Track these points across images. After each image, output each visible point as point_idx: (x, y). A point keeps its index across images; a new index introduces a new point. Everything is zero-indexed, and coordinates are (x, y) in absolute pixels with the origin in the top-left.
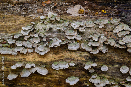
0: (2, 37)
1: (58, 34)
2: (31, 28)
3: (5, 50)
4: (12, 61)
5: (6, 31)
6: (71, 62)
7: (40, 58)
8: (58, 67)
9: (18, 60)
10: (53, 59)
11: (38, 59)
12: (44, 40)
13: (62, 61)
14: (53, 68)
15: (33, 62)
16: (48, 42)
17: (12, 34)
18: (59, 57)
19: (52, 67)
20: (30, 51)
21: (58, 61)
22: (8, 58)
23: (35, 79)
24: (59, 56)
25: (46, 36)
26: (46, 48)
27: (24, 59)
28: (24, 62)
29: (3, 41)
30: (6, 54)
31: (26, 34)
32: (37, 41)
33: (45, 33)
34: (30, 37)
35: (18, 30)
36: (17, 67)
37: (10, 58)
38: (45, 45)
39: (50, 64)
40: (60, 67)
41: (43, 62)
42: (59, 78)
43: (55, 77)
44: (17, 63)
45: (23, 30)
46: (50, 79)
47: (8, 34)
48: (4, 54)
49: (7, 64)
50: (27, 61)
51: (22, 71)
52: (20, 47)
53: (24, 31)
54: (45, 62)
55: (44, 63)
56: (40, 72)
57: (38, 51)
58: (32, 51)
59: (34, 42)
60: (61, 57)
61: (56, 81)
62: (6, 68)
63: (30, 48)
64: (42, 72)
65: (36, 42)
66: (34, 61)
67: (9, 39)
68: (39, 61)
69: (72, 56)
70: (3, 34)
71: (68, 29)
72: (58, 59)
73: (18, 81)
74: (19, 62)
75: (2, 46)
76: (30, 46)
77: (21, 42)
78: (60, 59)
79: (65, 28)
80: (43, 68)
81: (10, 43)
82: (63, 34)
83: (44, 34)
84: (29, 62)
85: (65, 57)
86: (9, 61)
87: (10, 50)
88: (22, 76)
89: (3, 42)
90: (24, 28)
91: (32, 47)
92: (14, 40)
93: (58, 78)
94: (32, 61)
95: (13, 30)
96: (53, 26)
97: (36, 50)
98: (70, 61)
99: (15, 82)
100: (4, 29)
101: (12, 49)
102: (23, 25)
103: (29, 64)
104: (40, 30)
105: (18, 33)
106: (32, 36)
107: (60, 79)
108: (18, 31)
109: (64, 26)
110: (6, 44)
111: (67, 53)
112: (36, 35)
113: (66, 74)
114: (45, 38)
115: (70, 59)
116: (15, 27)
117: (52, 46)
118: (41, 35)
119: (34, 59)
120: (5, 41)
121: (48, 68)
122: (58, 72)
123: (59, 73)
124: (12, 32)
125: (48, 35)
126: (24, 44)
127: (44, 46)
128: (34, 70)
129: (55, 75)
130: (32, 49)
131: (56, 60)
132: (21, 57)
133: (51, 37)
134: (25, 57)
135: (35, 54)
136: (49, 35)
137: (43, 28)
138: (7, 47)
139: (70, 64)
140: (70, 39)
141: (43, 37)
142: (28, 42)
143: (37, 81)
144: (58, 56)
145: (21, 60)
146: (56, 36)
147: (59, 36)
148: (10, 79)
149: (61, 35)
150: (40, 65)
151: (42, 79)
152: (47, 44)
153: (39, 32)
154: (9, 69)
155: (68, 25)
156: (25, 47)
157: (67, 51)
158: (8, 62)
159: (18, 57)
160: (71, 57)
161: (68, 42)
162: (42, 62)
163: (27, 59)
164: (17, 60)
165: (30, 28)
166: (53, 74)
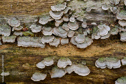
0: (22, 20)
1: (104, 16)
2: (65, 8)
3: (27, 41)
4: (38, 55)
5: (27, 12)
6: (123, 58)
7: (78, 51)
8: (105, 65)
9: (47, 55)
10: (97, 54)
11: (75, 53)
12: (84, 26)
13: (110, 56)
14: (98, 67)
15: (68, 57)
16: (90, 29)
17: (36, 16)
18: (105, 51)
19: (96, 65)
20: (64, 41)
21: (104, 56)
22: (31, 51)
23: (70, 79)
24: (106, 49)
25: (86, 20)
26: (87, 39)
27: (55, 53)
28: (54, 57)
29: (24, 27)
30: (28, 47)
31: (58, 18)
32: (73, 28)
33: (85, 15)
34: (64, 22)
35: (44, 10)
36: (46, 66)
37: (35, 52)
38: (85, 33)
39: (92, 60)
40: (108, 65)
41: (83, 57)
42: (105, 78)
43: (99, 78)
44: (44, 59)
45: (53, 12)
46: (91, 79)
47: (31, 17)
48: (26, 47)
49: (31, 60)
50: (59, 55)
51: (53, 70)
52: (49, 37)
53: (55, 12)
54: (86, 57)
55: (84, 59)
56: (78, 72)
57: (76, 42)
58: (66, 43)
59: (70, 29)
60: (109, 51)
61: (100, 82)
62: (30, 65)
63: (64, 37)
64: (82, 72)
65: (73, 30)
66: (69, 55)
67: (31, 23)
68: (77, 55)
69: (125, 49)
70: (22, 15)
71: (119, 8)
72: (105, 53)
73: (46, 82)
74: (48, 56)
75: (23, 35)
76: (63, 35)
77: (50, 28)
78: (107, 53)
79: (115, 8)
80: (82, 66)
81: (34, 31)
82: (112, 16)
83: (83, 16)
84: (63, 57)
85: (114, 51)
86: (32, 55)
87: (34, 40)
88: (52, 77)
89: (24, 29)
90: (53, 8)
91: (66, 37)
92: (40, 27)
93: (103, 78)
94: (66, 55)
95: (37, 11)
96: (96, 3)
97: (72, 41)
98: (122, 56)
99: (43, 82)
100: (24, 9)
101: (38, 39)
102: (51, 2)
103: (63, 60)
104: (77, 10)
105: (45, 14)
106: (66, 20)
107: (106, 80)
108: (45, 12)
109: (113, 3)
110: (28, 32)
111: (118, 46)
112: (72, 19)
113: (115, 73)
114: (85, 22)
115: (122, 53)
116: (39, 6)
117: (97, 38)
118: (79, 18)
119: (69, 52)
120: (26, 26)
121: (90, 65)
122: (103, 71)
123: (105, 73)
124: (36, 13)
125: (89, 17)
126: (55, 32)
127: (84, 35)
128: (71, 69)
129: (99, 74)
130: (66, 39)
131: (101, 54)
132: (50, 50)
133: (93, 20)
134: (57, 50)
135: (70, 46)
136: (91, 17)
137: (82, 7)
138: (30, 35)
139: (122, 62)
140: (123, 26)
141: (82, 22)
142: (60, 29)
143: (72, 82)
144: (104, 49)
145: (50, 54)
146: (100, 19)
147: (106, 19)
148: (36, 81)
149: (108, 18)
150: (78, 62)
151: (81, 80)
152: (89, 33)
153: (75, 14)
154: (34, 66)
155: (118, 3)
156: (57, 37)
157: (118, 43)
158: (31, 57)
159: (46, 50)
160: (123, 51)
161: (120, 31)
162: (80, 57)
163: (59, 53)
164: (45, 55)
165: (62, 9)
166: (97, 74)
